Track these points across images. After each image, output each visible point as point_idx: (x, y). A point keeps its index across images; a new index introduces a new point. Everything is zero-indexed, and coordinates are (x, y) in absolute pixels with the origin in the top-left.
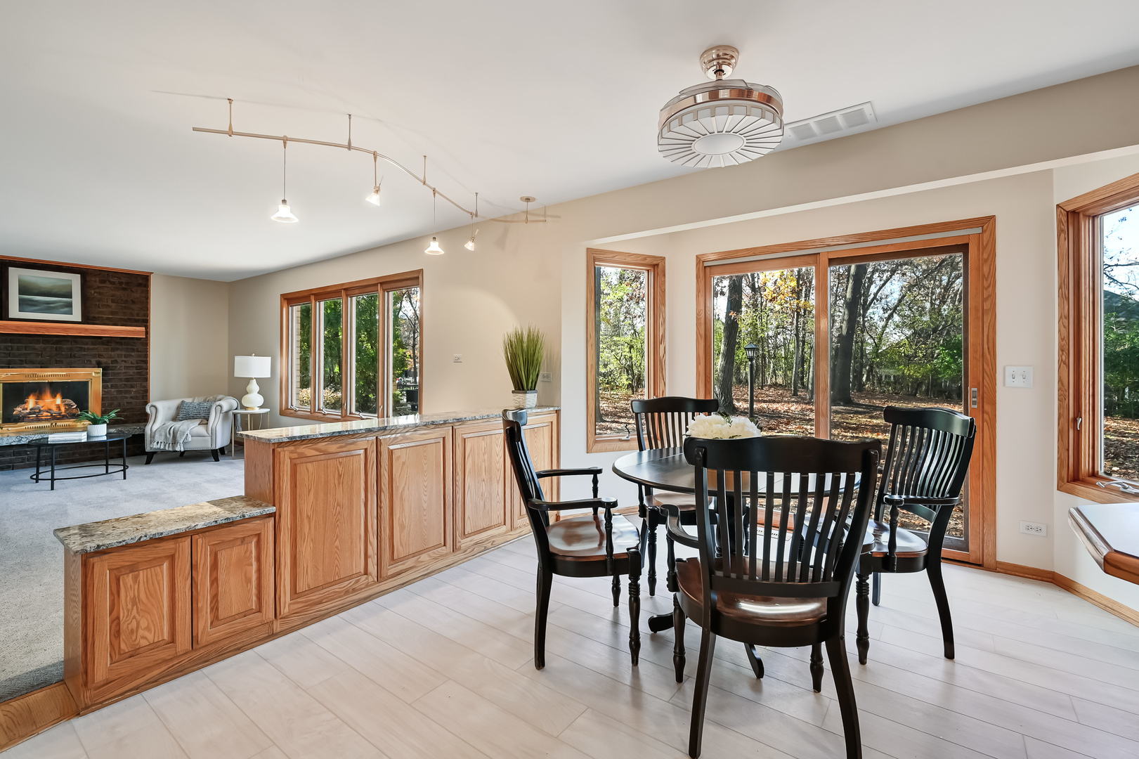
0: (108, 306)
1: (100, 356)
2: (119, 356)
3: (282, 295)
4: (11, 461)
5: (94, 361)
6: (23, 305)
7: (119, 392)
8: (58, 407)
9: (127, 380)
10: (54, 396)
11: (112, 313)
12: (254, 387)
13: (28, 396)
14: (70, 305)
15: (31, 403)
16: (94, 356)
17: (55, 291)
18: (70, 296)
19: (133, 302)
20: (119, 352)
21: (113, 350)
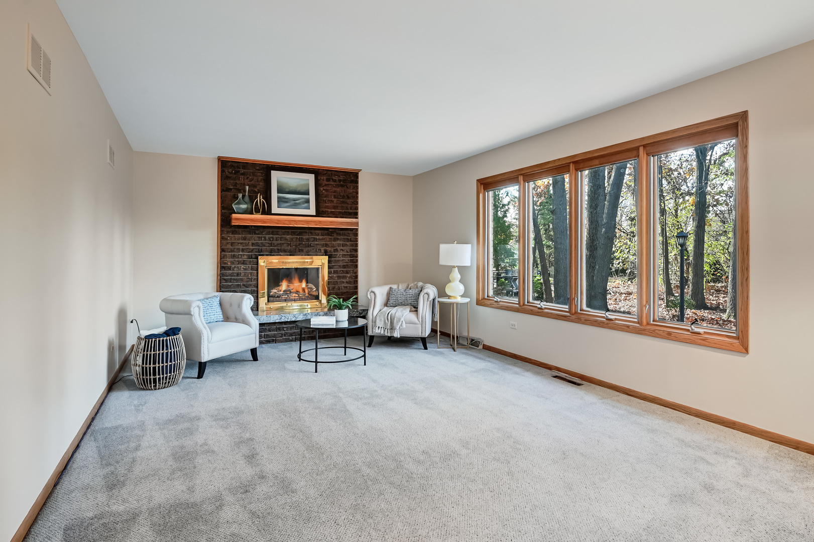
0: (332, 201)
1: (326, 245)
2: (339, 245)
3: (478, 180)
4: (274, 336)
5: (323, 249)
6: (281, 201)
7: (339, 277)
8: (304, 290)
9: (344, 267)
10: (301, 281)
11: (335, 207)
12: (456, 275)
13: (282, 281)
14: (308, 201)
15: (284, 285)
16: (323, 245)
17: (299, 189)
18: (307, 193)
19: (348, 197)
20: (338, 242)
21: (335, 240)
